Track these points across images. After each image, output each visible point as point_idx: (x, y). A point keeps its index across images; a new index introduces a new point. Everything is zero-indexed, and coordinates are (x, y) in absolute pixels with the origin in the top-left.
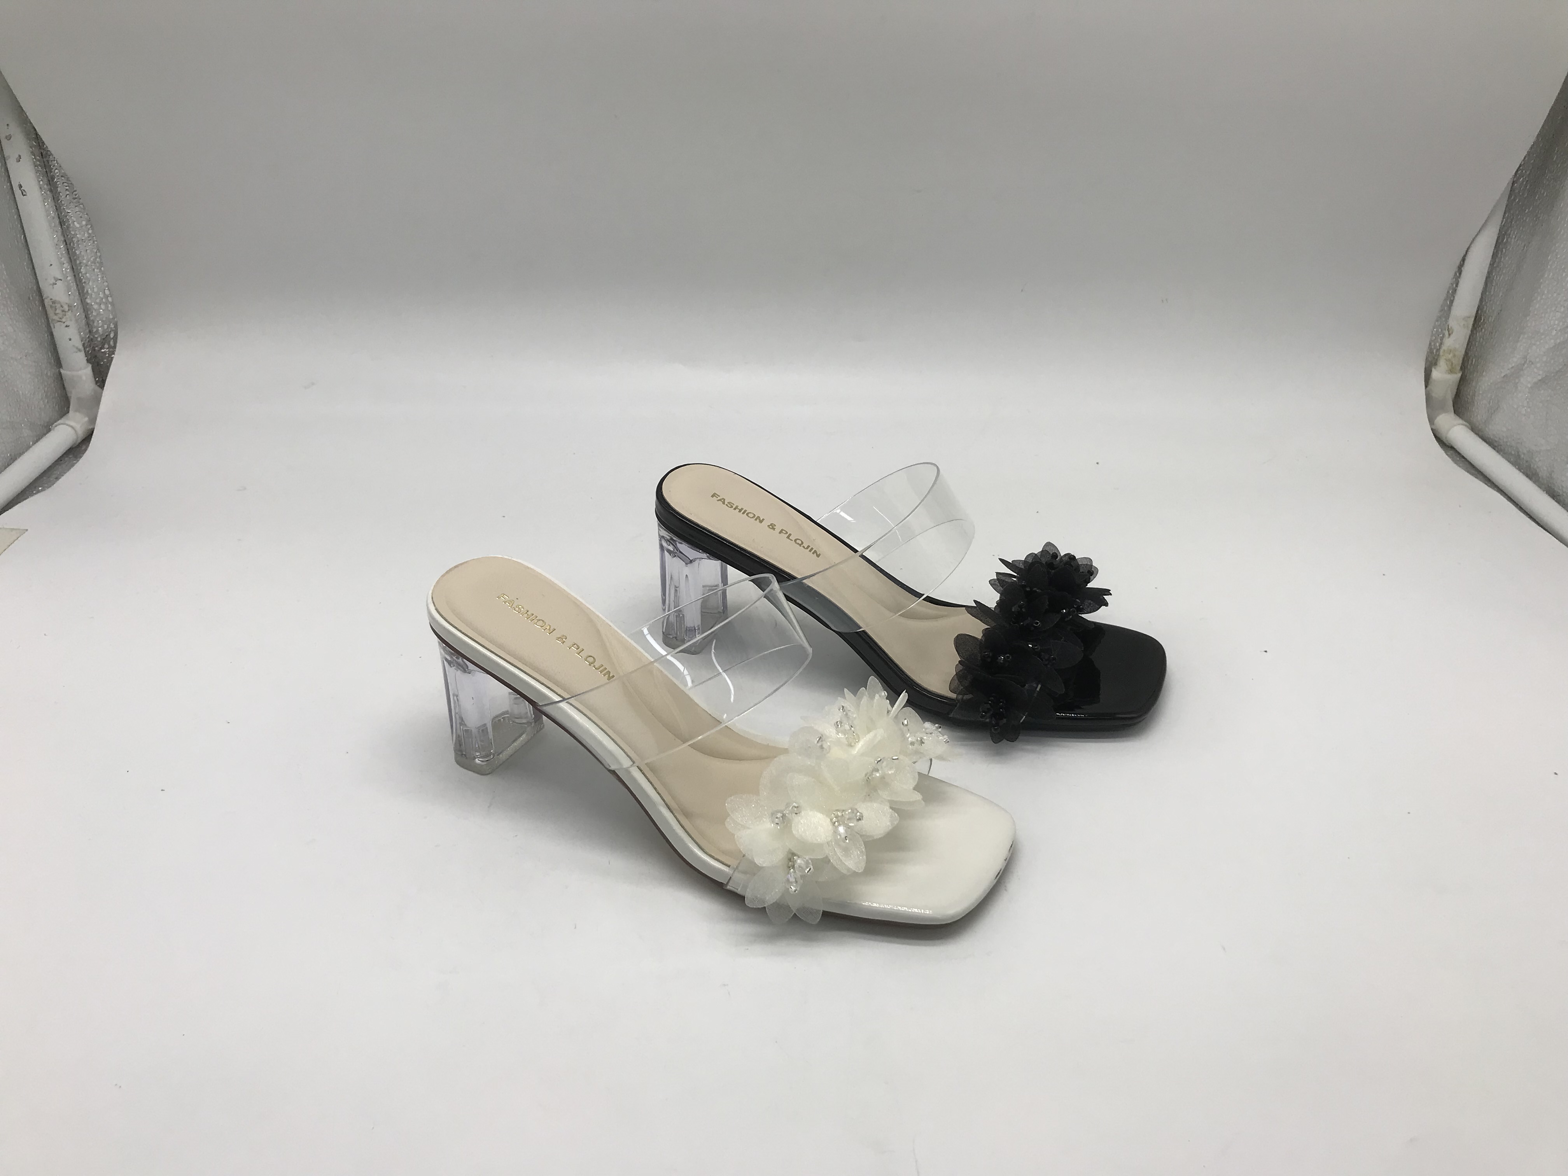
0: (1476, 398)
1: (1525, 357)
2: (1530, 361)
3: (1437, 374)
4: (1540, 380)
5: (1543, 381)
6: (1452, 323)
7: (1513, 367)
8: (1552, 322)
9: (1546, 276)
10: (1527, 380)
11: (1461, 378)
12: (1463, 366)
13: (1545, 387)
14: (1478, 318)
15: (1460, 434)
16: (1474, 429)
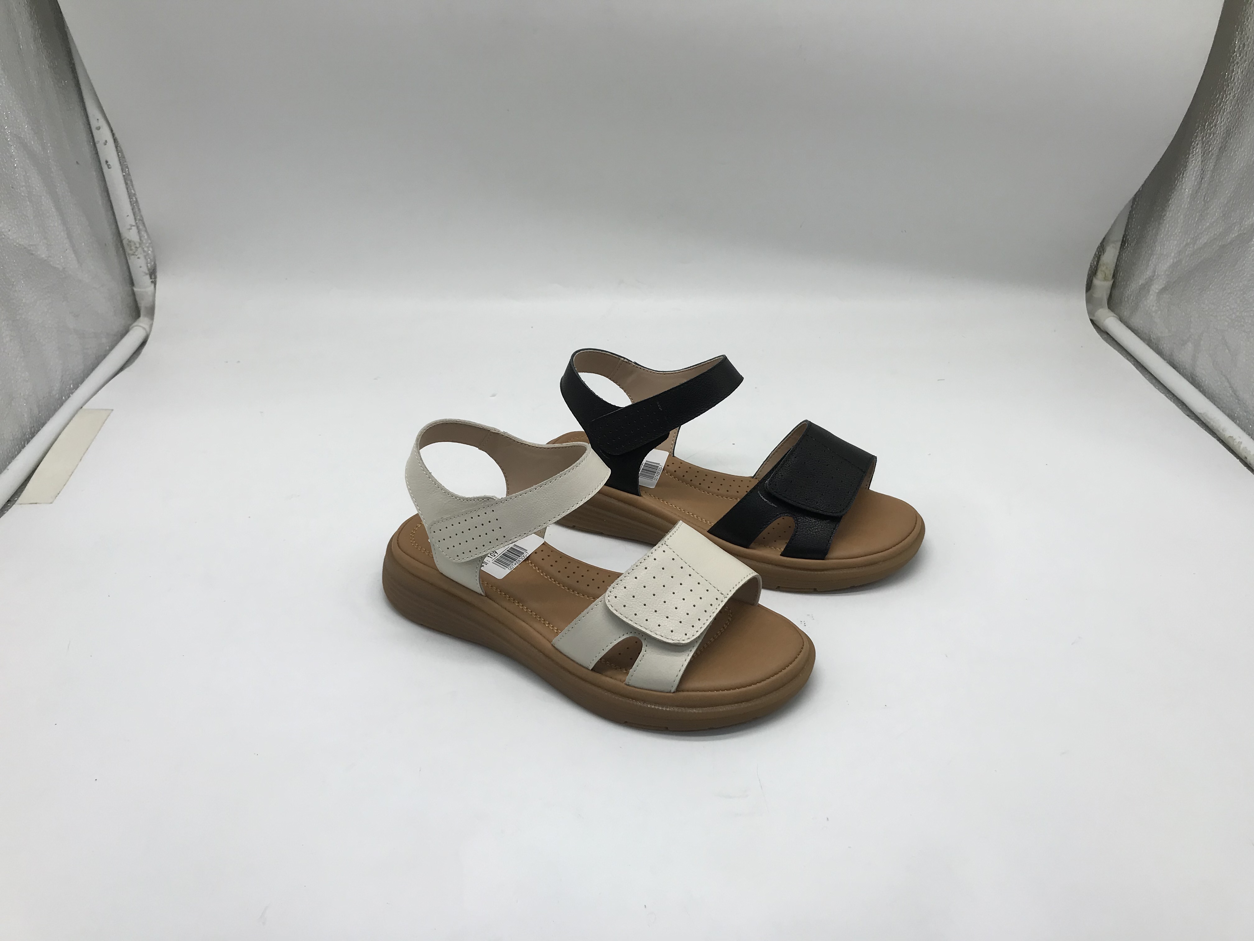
0: (1123, 300)
3: (1097, 282)
4: (1163, 288)
5: (1165, 288)
7: (1146, 279)
8: (1171, 248)
10: (1156, 287)
11: (1113, 284)
12: (1114, 276)
13: (1167, 292)
14: (1123, 242)
15: (1112, 323)
16: (1122, 320)
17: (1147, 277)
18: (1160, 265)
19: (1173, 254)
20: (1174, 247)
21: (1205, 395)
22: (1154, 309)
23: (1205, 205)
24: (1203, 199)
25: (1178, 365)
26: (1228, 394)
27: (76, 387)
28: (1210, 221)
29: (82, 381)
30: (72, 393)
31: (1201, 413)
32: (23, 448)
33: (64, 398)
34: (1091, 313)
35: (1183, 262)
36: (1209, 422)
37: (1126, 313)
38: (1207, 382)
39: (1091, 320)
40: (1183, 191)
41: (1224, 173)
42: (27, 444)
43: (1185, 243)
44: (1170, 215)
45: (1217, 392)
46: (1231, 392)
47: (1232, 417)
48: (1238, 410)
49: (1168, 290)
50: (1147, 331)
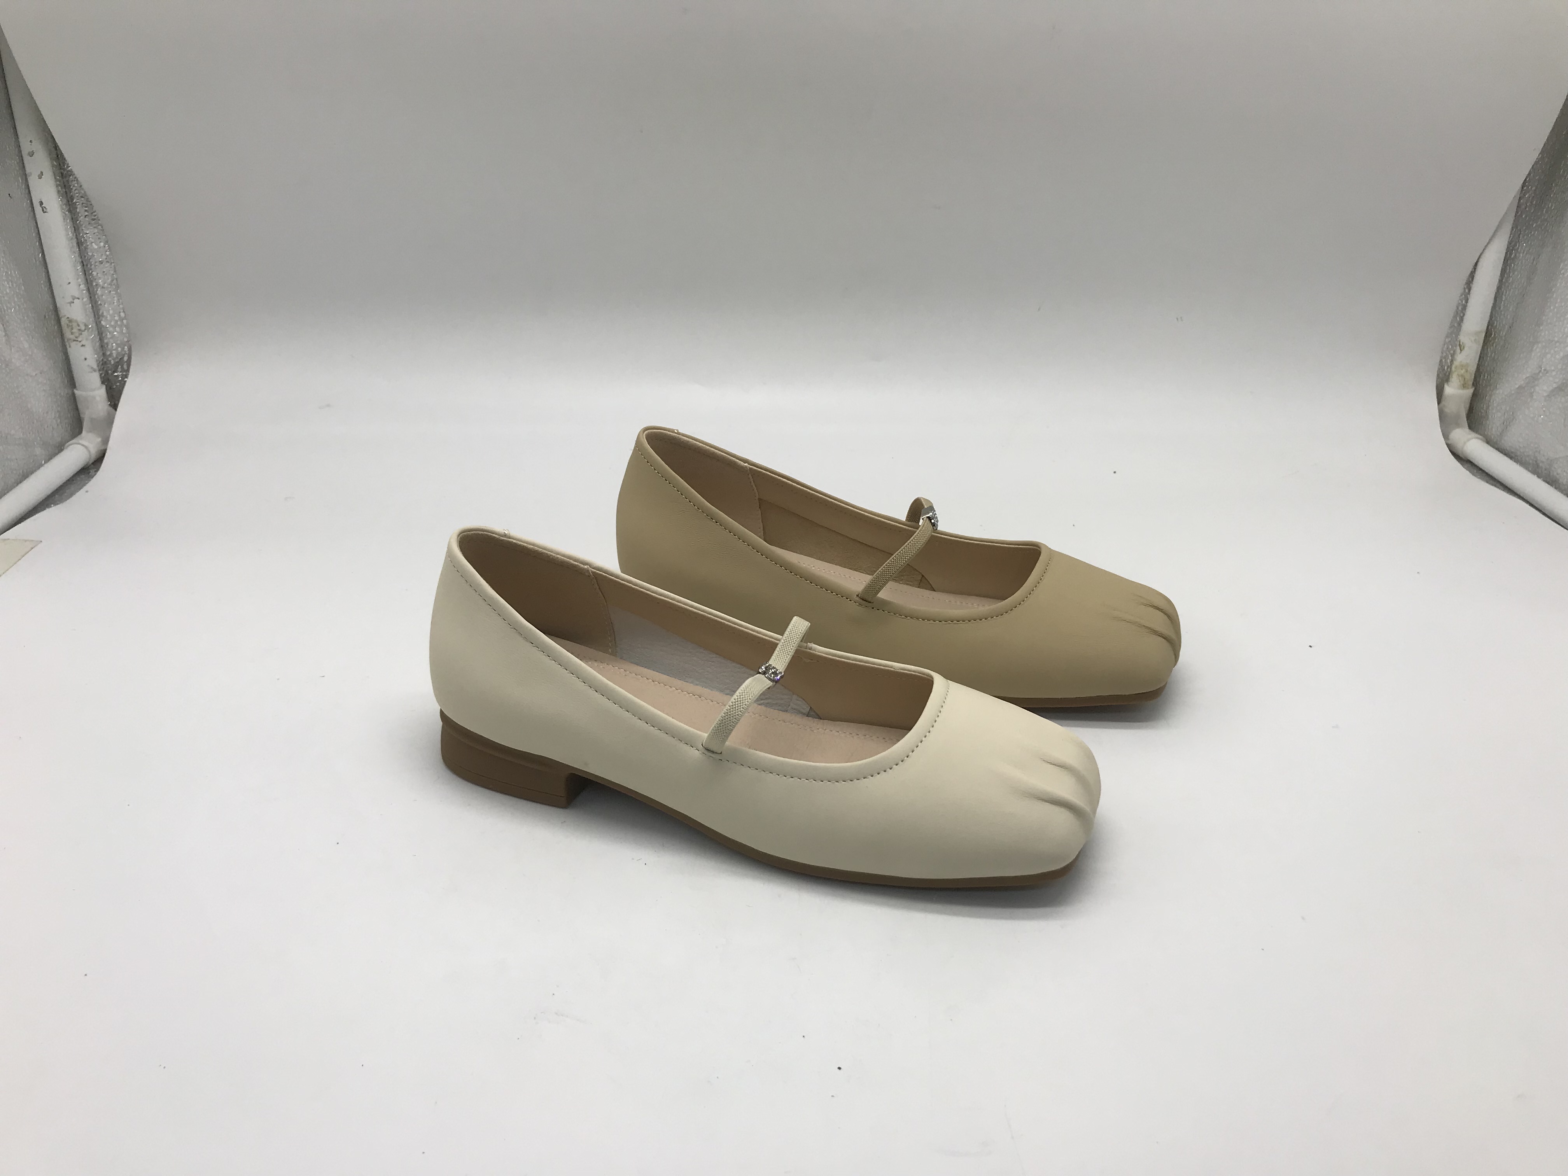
0: (1490, 412)
1: (1540, 367)
3: (1449, 390)
4: (1556, 388)
5: (1560, 389)
6: (1463, 338)
7: (1527, 378)
11: (1473, 394)
12: (1475, 383)
13: (1562, 394)
14: (1488, 333)
15: (1475, 447)
16: (1489, 442)
17: (1528, 375)
18: (1549, 356)
22: (1540, 419)
34: (1446, 436)
37: (1493, 432)
39: (1449, 447)
49: (1563, 390)
50: (1531, 453)
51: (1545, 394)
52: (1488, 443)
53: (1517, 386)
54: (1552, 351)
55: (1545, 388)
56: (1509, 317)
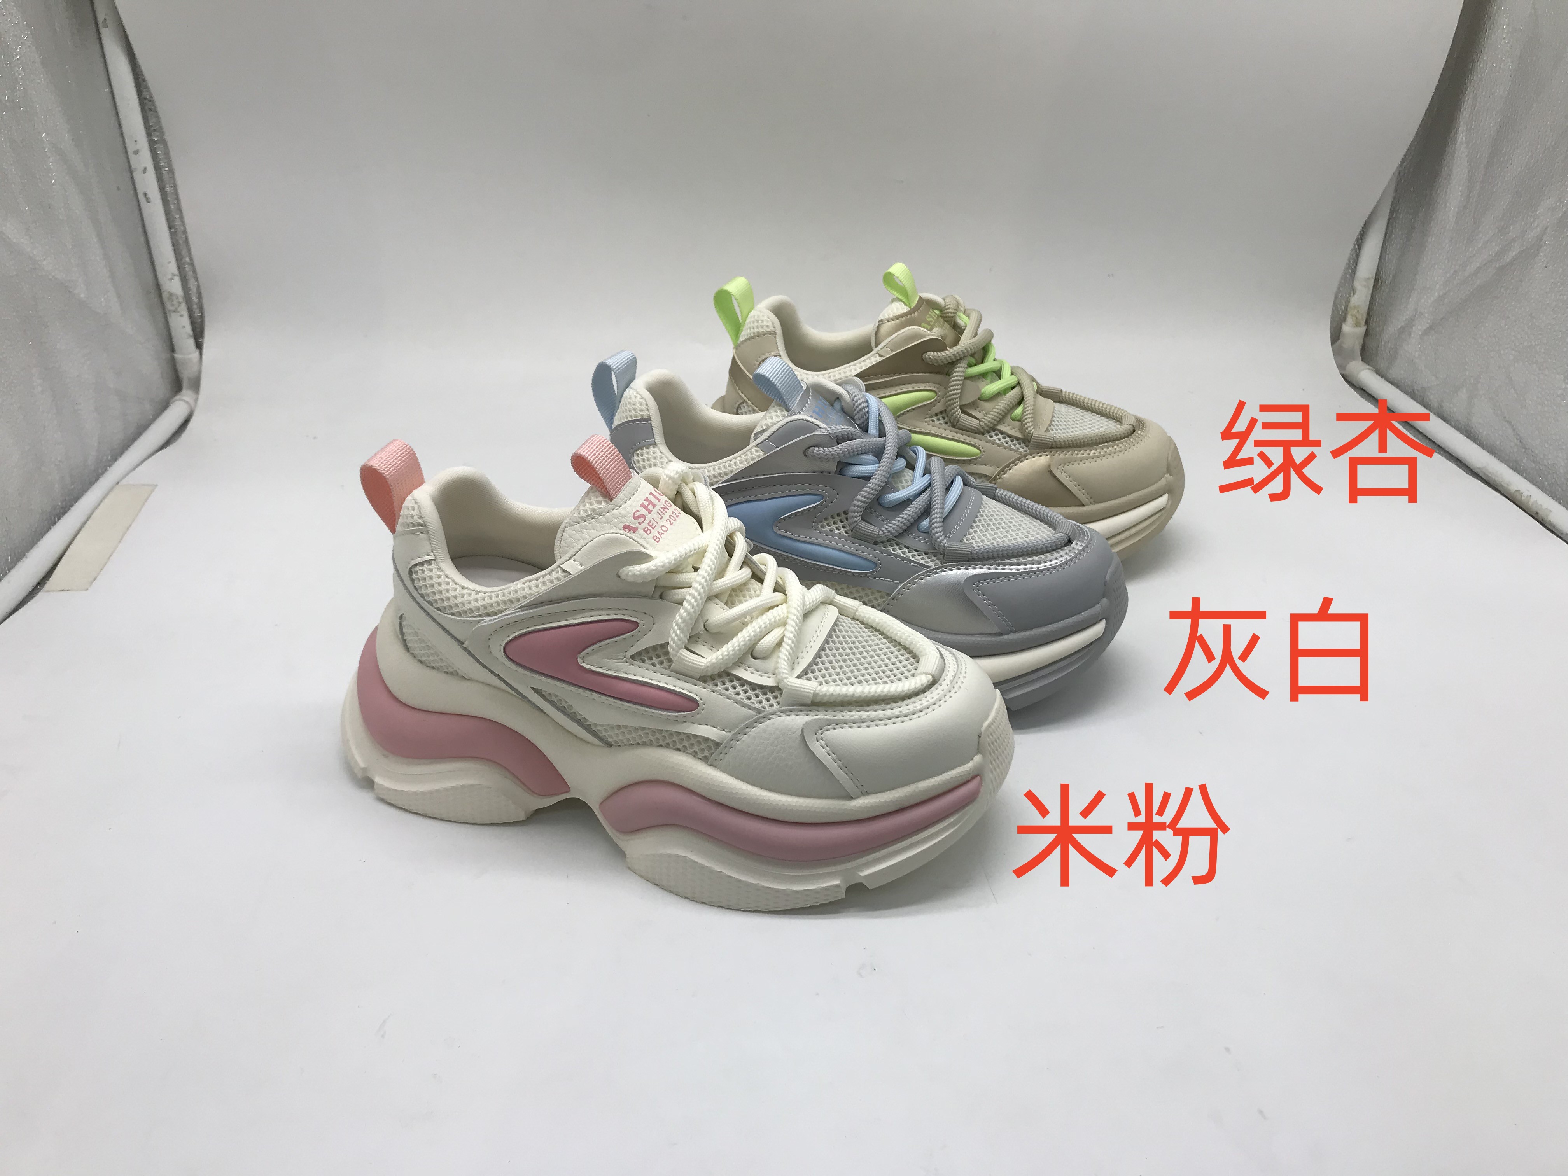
0: (1379, 349)
1: (1416, 310)
2: (1420, 313)
3: (1347, 328)
4: (1428, 328)
5: (1431, 328)
6: (1357, 284)
7: (1406, 319)
8: (1436, 278)
9: (1430, 240)
10: (1419, 328)
11: (1366, 332)
12: (1367, 322)
13: (1433, 332)
14: (1377, 280)
15: (1367, 376)
16: (1379, 373)
17: (1407, 317)
18: (1423, 301)
19: (1438, 286)
20: (1439, 278)
21: (1483, 448)
22: (1417, 354)
23: (1475, 223)
24: (1472, 215)
25: (1449, 418)
26: (1512, 444)
27: (115, 459)
28: (1482, 240)
29: (122, 453)
30: (110, 466)
31: (1479, 468)
32: (54, 526)
33: (100, 471)
34: (1341, 367)
35: (1452, 294)
36: (1489, 477)
37: (1382, 365)
38: (1485, 433)
39: (1343, 376)
40: (1447, 209)
41: (1498, 183)
42: (59, 519)
43: (1452, 272)
44: (1433, 239)
45: (1498, 443)
46: (1516, 441)
47: (1517, 468)
48: (1524, 461)
49: (1434, 329)
50: (1409, 383)
51: (1420, 333)
52: (1377, 373)
53: (1399, 327)
54: (1425, 297)
55: (1419, 327)
56: (1393, 268)
